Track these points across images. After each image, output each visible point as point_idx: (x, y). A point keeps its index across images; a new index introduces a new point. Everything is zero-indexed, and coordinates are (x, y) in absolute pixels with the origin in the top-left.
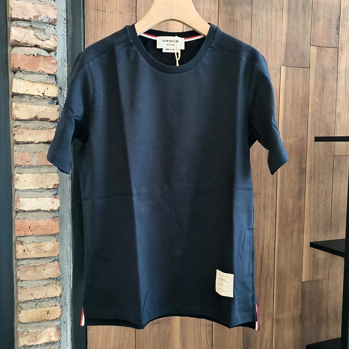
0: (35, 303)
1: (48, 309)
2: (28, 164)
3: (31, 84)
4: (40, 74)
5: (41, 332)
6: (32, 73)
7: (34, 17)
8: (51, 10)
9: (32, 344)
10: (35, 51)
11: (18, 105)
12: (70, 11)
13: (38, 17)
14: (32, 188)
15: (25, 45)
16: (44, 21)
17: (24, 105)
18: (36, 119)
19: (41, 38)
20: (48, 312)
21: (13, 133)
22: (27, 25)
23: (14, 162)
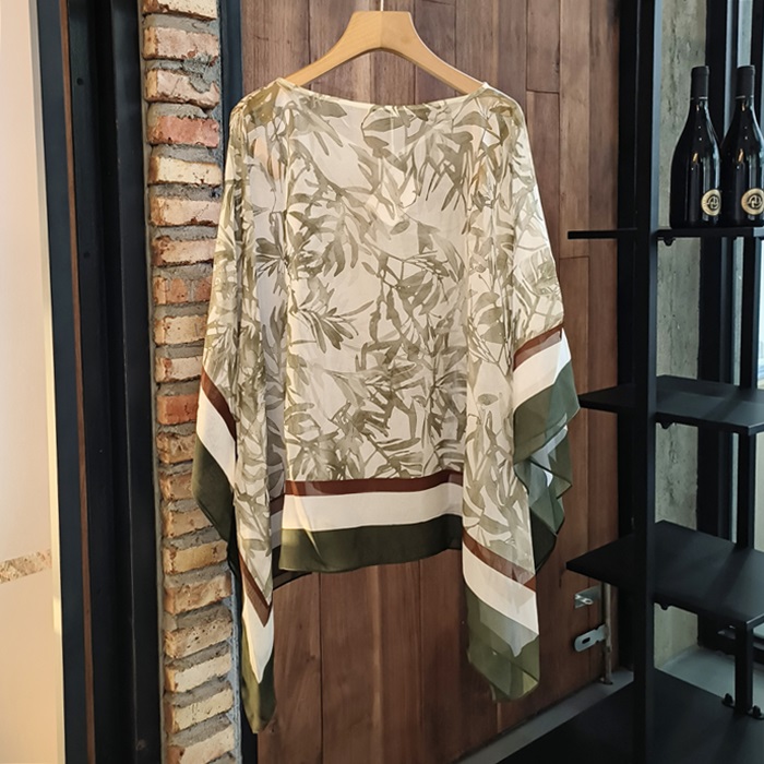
0: (195, 537)
1: (214, 544)
2: (183, 299)
3: (185, 165)
4: (199, 148)
5: (206, 584)
6: (187, 146)
7: (189, 54)
8: (211, 42)
9: (193, 607)
10: (190, 110)
11: (169, 202)
13: (194, 53)
14: (188, 340)
15: (177, 101)
16: (202, 60)
17: (176, 200)
18: (193, 222)
19: (199, 88)
20: (215, 549)
21: (153, 248)
22: (176, 66)
23: (155, 298)
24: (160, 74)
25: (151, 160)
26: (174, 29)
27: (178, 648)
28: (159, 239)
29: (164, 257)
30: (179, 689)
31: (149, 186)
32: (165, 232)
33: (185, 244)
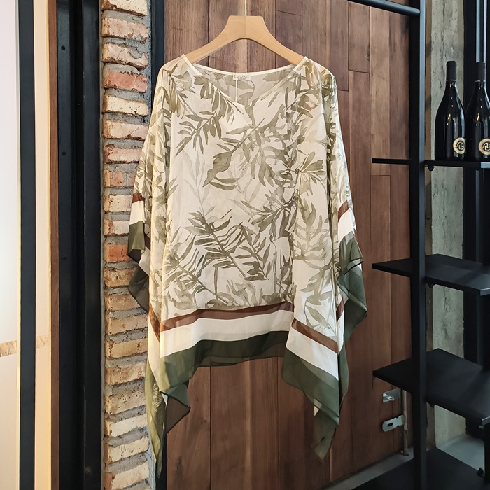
0: (126, 336)
1: (138, 341)
2: (121, 184)
3: (125, 102)
4: (133, 92)
5: (132, 367)
6: (126, 91)
7: (129, 35)
8: (143, 29)
9: (123, 381)
10: (128, 68)
11: (114, 123)
12: (154, 30)
13: (132, 35)
14: (125, 211)
15: (121, 63)
16: (137, 39)
17: (119, 123)
18: (129, 137)
19: (135, 56)
20: (139, 344)
21: (104, 152)
22: (121, 42)
23: (104, 182)
24: (110, 46)
25: (104, 98)
26: (119, 20)
27: (112, 407)
28: (107, 146)
29: (110, 157)
30: (113, 435)
31: (103, 113)
32: (111, 142)
33: (123, 150)
